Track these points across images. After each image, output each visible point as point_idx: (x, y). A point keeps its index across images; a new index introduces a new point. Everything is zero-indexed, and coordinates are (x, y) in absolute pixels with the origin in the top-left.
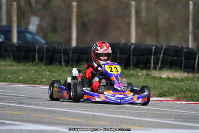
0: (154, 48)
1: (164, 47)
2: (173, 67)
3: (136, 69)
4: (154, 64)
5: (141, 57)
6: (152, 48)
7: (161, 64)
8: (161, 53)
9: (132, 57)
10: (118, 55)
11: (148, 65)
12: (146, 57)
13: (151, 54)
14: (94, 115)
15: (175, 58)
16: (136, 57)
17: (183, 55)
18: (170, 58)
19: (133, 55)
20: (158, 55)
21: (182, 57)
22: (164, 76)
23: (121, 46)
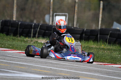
0: (33, 24)
1: (40, 24)
2: (45, 37)
3: (21, 36)
4: (33, 34)
5: (25, 30)
6: (32, 25)
7: (38, 34)
8: (38, 28)
9: (19, 29)
10: (10, 28)
11: (29, 34)
12: (28, 30)
13: (32, 28)
14: (51, 69)
15: (47, 32)
16: (21, 30)
17: (52, 30)
18: (44, 31)
19: (20, 28)
20: (36, 29)
21: (51, 31)
22: (43, 42)
23: (12, 22)
